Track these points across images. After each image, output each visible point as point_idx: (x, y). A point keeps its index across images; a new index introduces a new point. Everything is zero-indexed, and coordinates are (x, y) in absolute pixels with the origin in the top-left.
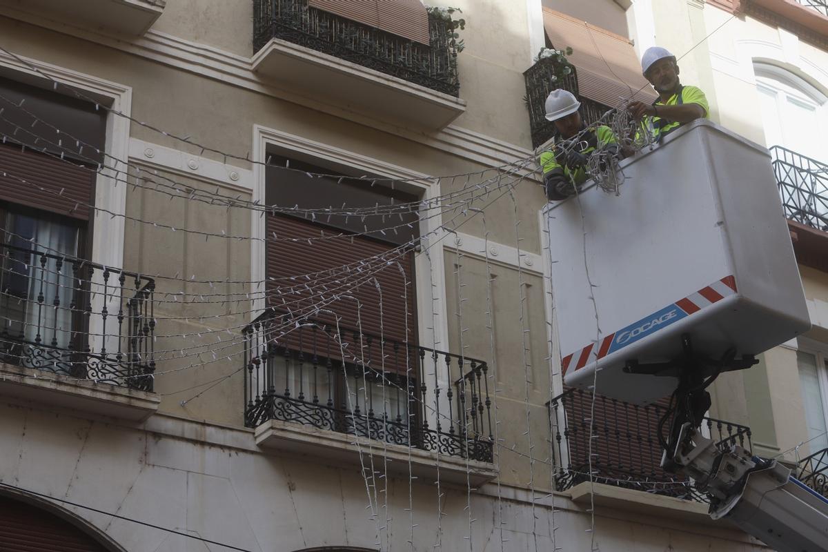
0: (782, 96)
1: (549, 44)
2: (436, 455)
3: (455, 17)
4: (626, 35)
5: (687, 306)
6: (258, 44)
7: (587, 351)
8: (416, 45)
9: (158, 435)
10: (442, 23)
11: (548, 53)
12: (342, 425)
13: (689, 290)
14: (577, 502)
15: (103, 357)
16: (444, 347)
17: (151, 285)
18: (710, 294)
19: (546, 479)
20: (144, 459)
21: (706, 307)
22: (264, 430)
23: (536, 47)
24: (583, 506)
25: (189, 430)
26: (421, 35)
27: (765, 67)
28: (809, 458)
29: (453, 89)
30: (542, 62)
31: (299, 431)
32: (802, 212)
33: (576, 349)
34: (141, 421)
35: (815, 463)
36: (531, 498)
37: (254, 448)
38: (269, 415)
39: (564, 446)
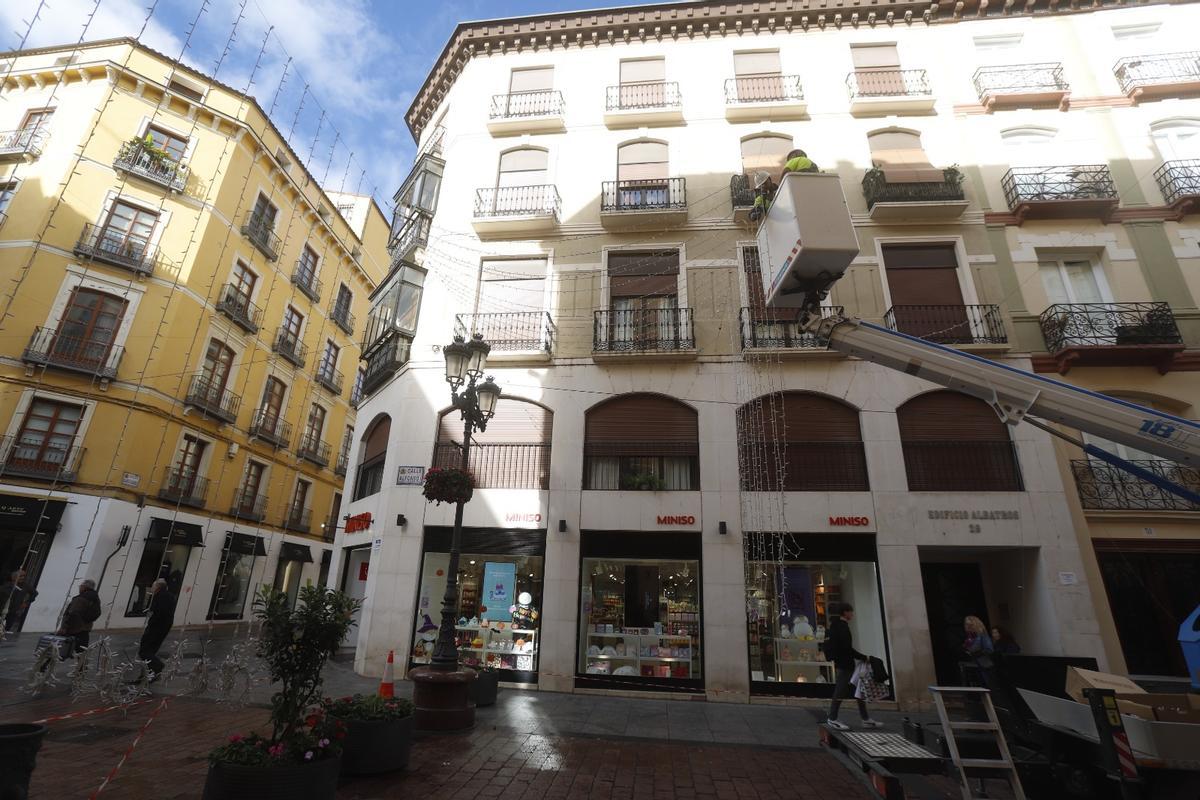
0: (1020, 144)
4: (919, 147)
5: (790, 259)
20: (698, 372)
21: (794, 257)
25: (715, 359)
27: (1011, 132)
28: (1045, 312)
32: (1033, 196)
35: (1048, 313)
37: (741, 360)
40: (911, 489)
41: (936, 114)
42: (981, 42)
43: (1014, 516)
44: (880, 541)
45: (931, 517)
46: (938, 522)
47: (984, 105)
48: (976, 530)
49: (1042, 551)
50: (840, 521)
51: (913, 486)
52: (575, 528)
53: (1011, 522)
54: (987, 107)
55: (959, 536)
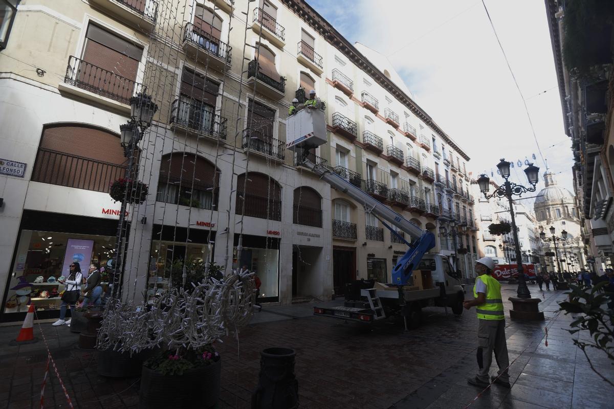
0: (339, 103)
1: (301, 87)
2: (275, 158)
3: (285, 78)
4: (314, 87)
5: (306, 137)
6: (249, 77)
7: (290, 143)
8: (278, 83)
9: (226, 148)
10: (283, 79)
11: (300, 88)
12: (258, 150)
13: (306, 134)
14: (298, 169)
15: (217, 132)
16: (277, 139)
17: (227, 120)
18: (309, 135)
19: (292, 165)
21: (309, 137)
22: (245, 149)
23: (298, 87)
24: (299, 170)
25: (232, 148)
26: (279, 81)
27: (337, 98)
29: (283, 92)
30: (299, 90)
31: (252, 150)
32: (340, 124)
33: (292, 141)
34: (223, 145)
36: (290, 167)
37: (243, 152)
38: (247, 147)
39: (296, 159)
40: (294, 223)
41: (321, 77)
42: (337, 58)
43: (318, 236)
44: (282, 242)
45: (298, 234)
46: (300, 237)
47: (334, 83)
48: (309, 240)
49: (323, 249)
50: (270, 233)
51: (295, 222)
52: (150, 222)
53: (318, 238)
54: (334, 85)
55: (304, 242)
